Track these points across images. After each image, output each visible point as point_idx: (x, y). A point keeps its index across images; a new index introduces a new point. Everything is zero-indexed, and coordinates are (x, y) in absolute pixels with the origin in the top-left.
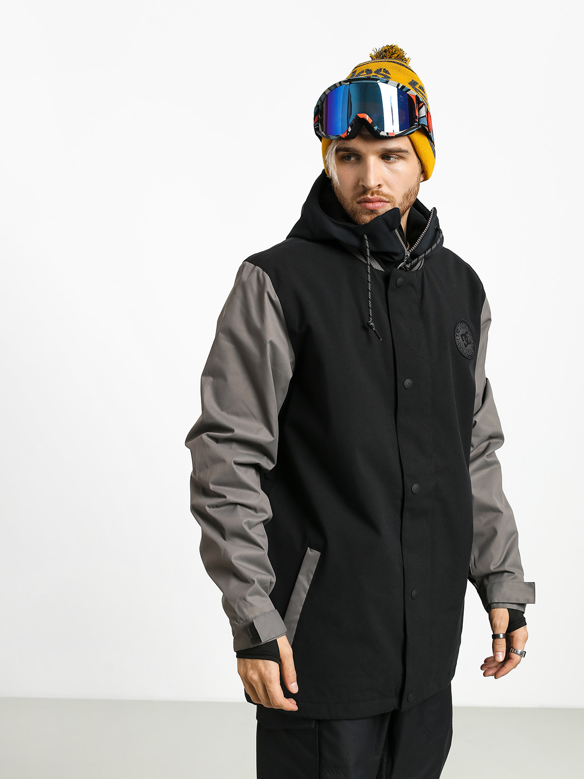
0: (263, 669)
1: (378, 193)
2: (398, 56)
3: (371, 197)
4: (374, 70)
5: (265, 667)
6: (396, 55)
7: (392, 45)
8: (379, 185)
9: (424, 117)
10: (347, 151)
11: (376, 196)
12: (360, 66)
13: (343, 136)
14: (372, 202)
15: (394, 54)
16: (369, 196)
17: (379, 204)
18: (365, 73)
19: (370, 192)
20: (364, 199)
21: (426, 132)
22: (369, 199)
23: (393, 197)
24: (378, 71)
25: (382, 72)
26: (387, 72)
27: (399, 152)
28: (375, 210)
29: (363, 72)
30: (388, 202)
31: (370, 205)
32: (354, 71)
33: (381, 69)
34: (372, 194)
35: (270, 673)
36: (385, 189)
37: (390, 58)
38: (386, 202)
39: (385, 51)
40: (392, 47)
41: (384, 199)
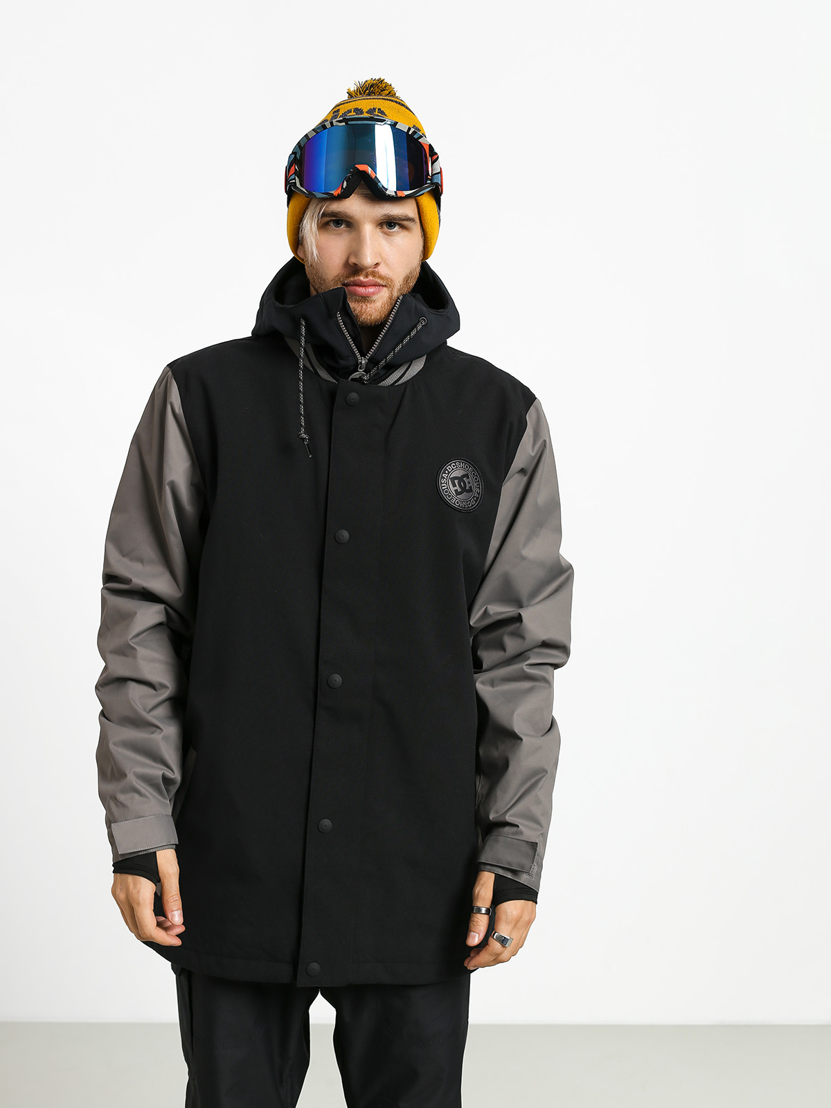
0: (131, 887)
1: (374, 274)
2: (390, 93)
3: (365, 280)
4: (365, 110)
5: (135, 884)
6: (387, 92)
7: (380, 79)
8: (377, 264)
9: (438, 173)
10: (334, 216)
11: (370, 278)
12: (344, 104)
13: (335, 192)
14: (364, 286)
15: (384, 90)
16: (362, 278)
17: (371, 290)
18: (353, 113)
19: (364, 273)
20: (353, 282)
21: (437, 194)
22: (362, 282)
23: (391, 280)
24: (371, 111)
25: (376, 113)
26: (382, 113)
27: (403, 220)
28: (368, 297)
29: (350, 111)
30: (385, 286)
31: (361, 290)
32: (336, 109)
33: (374, 109)
34: (367, 276)
35: (138, 892)
36: (382, 270)
37: (380, 94)
38: (383, 286)
39: (372, 86)
40: (381, 81)
41: (379, 281)
